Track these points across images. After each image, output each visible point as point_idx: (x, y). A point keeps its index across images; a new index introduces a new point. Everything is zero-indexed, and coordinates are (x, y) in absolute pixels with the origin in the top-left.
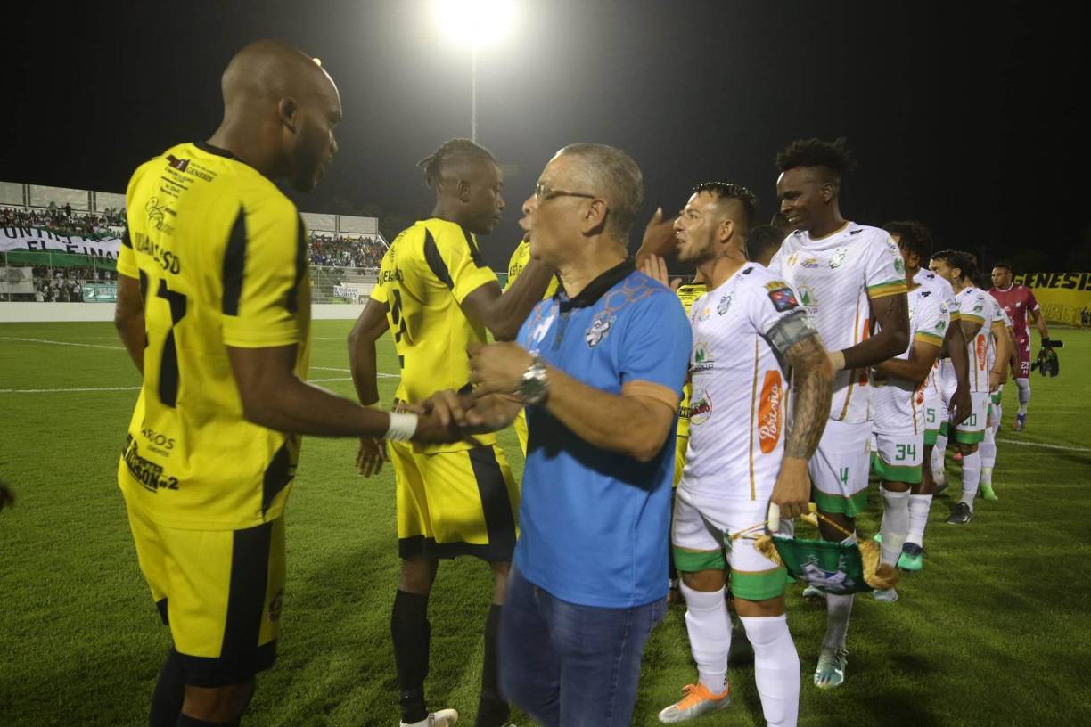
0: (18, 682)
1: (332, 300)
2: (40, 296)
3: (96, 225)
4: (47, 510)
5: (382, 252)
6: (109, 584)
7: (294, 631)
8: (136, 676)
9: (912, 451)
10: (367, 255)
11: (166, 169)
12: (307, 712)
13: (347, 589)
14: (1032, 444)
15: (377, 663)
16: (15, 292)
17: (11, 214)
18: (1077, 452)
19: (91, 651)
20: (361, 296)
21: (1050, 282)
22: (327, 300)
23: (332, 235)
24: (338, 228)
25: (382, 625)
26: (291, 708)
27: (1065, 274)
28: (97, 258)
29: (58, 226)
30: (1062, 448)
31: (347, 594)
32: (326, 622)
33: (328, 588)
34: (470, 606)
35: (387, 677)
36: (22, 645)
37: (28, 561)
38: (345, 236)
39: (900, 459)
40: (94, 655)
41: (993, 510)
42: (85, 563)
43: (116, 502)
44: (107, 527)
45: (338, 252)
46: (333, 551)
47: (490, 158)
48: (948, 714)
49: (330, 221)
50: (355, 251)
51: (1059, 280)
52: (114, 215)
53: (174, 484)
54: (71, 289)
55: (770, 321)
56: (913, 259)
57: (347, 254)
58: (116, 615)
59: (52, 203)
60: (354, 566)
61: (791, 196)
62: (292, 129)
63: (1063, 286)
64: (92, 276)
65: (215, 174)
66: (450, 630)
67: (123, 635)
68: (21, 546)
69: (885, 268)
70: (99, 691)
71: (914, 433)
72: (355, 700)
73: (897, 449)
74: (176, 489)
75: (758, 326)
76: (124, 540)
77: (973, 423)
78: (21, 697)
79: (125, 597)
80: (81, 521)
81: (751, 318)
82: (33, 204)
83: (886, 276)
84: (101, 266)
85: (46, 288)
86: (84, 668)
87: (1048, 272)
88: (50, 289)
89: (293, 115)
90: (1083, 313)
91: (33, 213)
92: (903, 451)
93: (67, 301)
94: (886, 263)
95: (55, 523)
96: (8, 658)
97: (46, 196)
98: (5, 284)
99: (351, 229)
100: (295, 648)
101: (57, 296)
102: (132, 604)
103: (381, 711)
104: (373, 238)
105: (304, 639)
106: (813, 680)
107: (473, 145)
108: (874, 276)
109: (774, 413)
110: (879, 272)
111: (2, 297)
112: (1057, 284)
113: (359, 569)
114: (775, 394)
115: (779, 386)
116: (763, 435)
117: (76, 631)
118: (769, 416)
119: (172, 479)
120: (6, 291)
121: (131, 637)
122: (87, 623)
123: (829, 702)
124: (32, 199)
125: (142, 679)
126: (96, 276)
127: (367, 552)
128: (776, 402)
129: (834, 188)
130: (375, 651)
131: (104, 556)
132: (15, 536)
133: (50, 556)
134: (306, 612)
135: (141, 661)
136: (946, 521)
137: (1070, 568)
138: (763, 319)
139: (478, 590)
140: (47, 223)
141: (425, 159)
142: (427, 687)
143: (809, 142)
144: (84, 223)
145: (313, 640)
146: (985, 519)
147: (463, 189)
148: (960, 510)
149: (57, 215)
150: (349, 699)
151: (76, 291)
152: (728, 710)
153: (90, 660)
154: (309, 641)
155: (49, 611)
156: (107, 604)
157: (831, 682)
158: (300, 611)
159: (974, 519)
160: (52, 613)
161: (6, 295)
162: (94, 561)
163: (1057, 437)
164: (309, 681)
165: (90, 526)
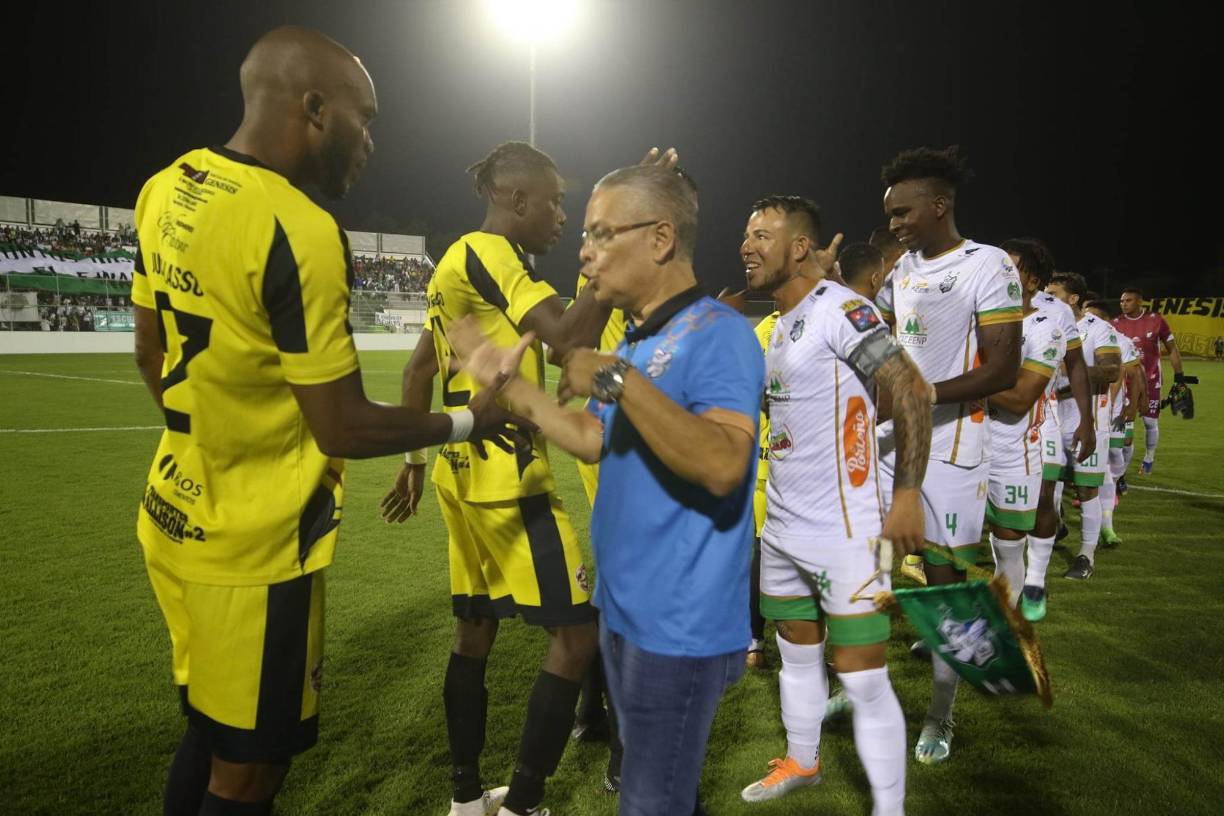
0: (22, 756)
1: (373, 329)
2: (46, 325)
3: (109, 245)
4: (55, 564)
5: (429, 274)
6: (124, 646)
7: (331, 700)
8: (155, 750)
9: (1023, 493)
10: (413, 278)
11: (180, 179)
12: (346, 791)
13: (391, 652)
14: (1160, 489)
15: (424, 735)
16: (17, 320)
17: (14, 233)
18: (1211, 498)
19: (105, 722)
20: (405, 325)
21: (1179, 308)
22: (367, 328)
23: (373, 256)
24: (380, 248)
25: (430, 693)
26: (329, 785)
27: (1197, 299)
28: (109, 282)
29: (66, 246)
30: (1193, 494)
31: (390, 658)
32: (367, 689)
33: (370, 651)
34: (529, 671)
35: (436, 751)
36: (26, 715)
37: (34, 621)
38: (388, 257)
39: (1010, 502)
40: (107, 725)
41: (1116, 564)
42: (97, 623)
43: (133, 555)
44: (122, 583)
45: (381, 275)
46: (375, 610)
47: (550, 164)
48: (1067, 792)
49: (371, 240)
50: (399, 275)
51: (1190, 306)
52: (128, 234)
53: (200, 535)
54: (81, 317)
55: (851, 344)
56: (1033, 282)
57: (390, 277)
58: (132, 681)
59: (59, 221)
60: (398, 627)
61: (900, 213)
62: (319, 127)
63: (1195, 312)
64: (105, 302)
65: (240, 186)
66: (507, 698)
67: (140, 704)
68: (25, 605)
69: (996, 292)
70: (114, 766)
71: (1025, 473)
72: (401, 776)
73: (1007, 491)
74: (203, 540)
75: (839, 350)
76: (141, 598)
77: (1094, 463)
78: (26, 773)
79: (142, 661)
80: (93, 576)
81: (830, 342)
82: (37, 221)
83: (997, 302)
84: (114, 292)
85: (53, 316)
86: (96, 741)
87: (1178, 297)
88: (57, 316)
89: (320, 110)
90: (1217, 343)
91: (37, 231)
92: (1013, 494)
93: (74, 330)
94: (998, 286)
95: (64, 579)
96: (10, 730)
97: (52, 212)
98: (6, 310)
99: (395, 249)
100: (333, 718)
101: (64, 324)
102: (150, 669)
103: (430, 788)
104: (419, 259)
105: (342, 708)
106: (914, 753)
107: (531, 150)
108: (984, 301)
109: (861, 442)
110: (990, 296)
111: (4, 326)
112: (1188, 310)
113: (405, 631)
114: (860, 422)
115: (865, 412)
116: (851, 467)
117: (88, 700)
118: (856, 447)
119: (197, 529)
120: (9, 319)
121: (149, 706)
122: (100, 690)
123: (933, 779)
124: (36, 215)
125: (162, 753)
126: (109, 302)
127: (412, 612)
128: (864, 431)
129: (948, 202)
130: (423, 722)
131: (118, 615)
132: (18, 593)
133: (58, 615)
134: (345, 678)
135: (161, 733)
136: (1064, 575)
137: (1203, 629)
138: (844, 343)
139: (538, 654)
140: (54, 243)
141: (476, 164)
142: (483, 762)
143: (917, 152)
144: (95, 242)
145: (353, 709)
146: (1107, 575)
147: (519, 201)
148: (1080, 563)
149: (64, 234)
150: (394, 775)
151: (87, 319)
152: (819, 787)
153: (103, 732)
154: (349, 710)
155: (56, 679)
156: (122, 669)
157: (935, 756)
158: (338, 677)
159: (1095, 573)
160: (60, 679)
161: (7, 323)
162: (107, 621)
163: (1189, 482)
164: (349, 755)
165: (103, 582)
